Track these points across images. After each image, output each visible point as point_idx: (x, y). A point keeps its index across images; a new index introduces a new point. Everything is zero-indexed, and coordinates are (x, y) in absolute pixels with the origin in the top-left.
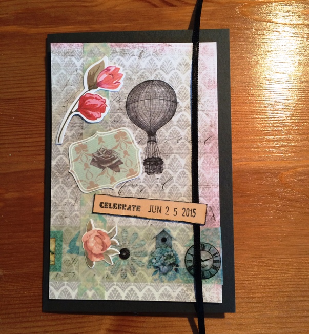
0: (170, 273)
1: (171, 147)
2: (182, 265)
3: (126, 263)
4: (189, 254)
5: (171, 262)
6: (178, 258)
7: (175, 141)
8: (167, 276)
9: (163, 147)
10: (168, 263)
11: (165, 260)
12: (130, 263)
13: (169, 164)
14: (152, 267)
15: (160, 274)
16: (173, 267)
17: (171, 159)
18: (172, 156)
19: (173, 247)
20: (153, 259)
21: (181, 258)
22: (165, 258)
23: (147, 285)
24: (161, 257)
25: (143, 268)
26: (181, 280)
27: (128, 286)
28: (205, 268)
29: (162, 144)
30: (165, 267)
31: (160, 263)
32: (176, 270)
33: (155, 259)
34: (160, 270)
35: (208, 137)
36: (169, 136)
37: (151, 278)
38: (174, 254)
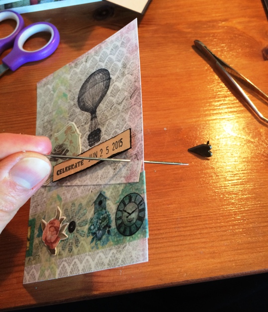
0: (104, 237)
1: (106, 116)
2: (113, 225)
3: (73, 235)
4: (119, 210)
5: (105, 224)
6: (110, 218)
7: (109, 109)
8: (102, 241)
9: (101, 119)
10: (103, 226)
11: (100, 223)
12: (75, 235)
13: (105, 131)
14: (91, 234)
15: (96, 240)
16: (106, 229)
17: (106, 126)
18: (107, 122)
19: (107, 208)
20: (91, 225)
21: (113, 217)
22: (100, 221)
23: (86, 255)
24: (97, 222)
25: (84, 238)
26: (112, 243)
27: (73, 260)
28: (132, 222)
29: (100, 117)
30: (101, 232)
31: (96, 229)
32: (109, 232)
33: (93, 225)
34: (96, 236)
35: (133, 92)
36: (106, 107)
37: (89, 246)
38: (107, 215)
